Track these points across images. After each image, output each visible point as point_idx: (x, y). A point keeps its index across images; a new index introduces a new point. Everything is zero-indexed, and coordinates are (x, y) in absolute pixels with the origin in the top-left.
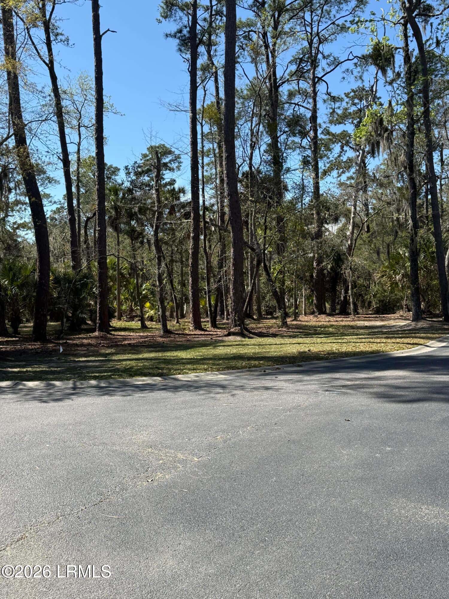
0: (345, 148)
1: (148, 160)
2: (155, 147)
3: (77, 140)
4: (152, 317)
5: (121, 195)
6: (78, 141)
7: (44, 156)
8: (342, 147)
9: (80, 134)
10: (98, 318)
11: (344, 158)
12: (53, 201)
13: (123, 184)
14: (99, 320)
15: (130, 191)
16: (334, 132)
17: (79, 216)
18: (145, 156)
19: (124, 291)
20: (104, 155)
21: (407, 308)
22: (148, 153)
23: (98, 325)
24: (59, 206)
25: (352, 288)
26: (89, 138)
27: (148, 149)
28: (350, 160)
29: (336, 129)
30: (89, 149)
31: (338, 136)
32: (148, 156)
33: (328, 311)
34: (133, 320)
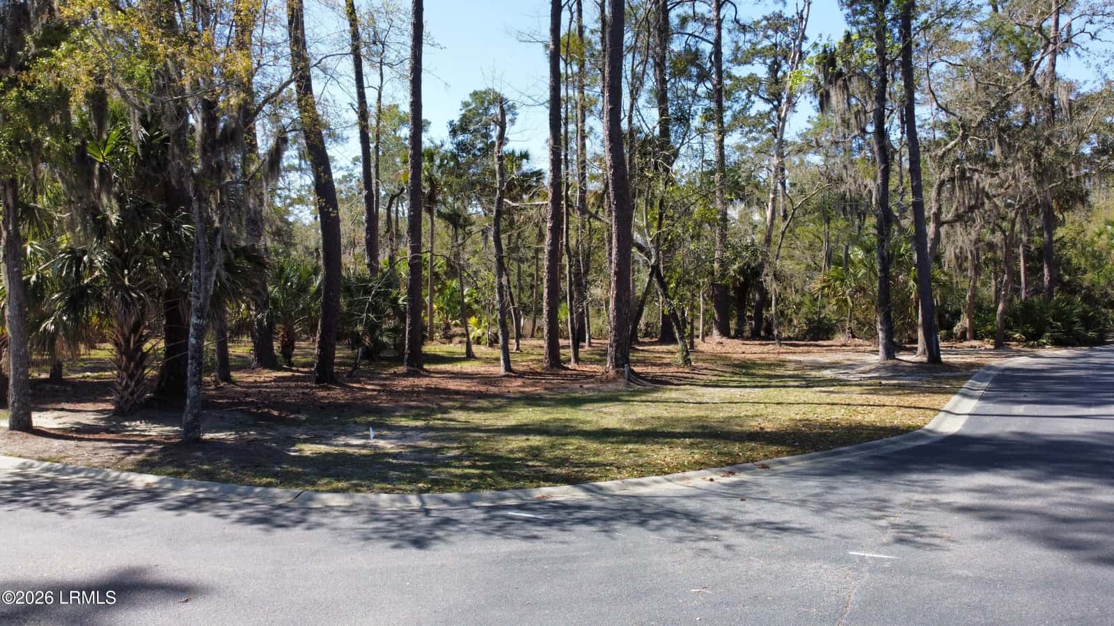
0: (753, 98)
1: (470, 110)
2: (481, 92)
3: (377, 82)
4: (479, 338)
5: (438, 162)
6: (379, 84)
7: (344, 111)
8: (749, 96)
9: (381, 75)
10: (407, 346)
11: (753, 112)
12: (338, 166)
13: (442, 145)
14: (409, 348)
15: (454, 157)
16: (738, 76)
17: (377, 190)
18: (466, 104)
19: (438, 297)
20: (421, 106)
21: (852, 333)
22: (470, 101)
23: (407, 356)
24: (346, 173)
25: (777, 304)
26: (395, 79)
27: (471, 95)
28: (760, 115)
29: (741, 72)
30: (395, 95)
31: (743, 80)
32: (470, 105)
33: (732, 333)
34: (451, 342)
